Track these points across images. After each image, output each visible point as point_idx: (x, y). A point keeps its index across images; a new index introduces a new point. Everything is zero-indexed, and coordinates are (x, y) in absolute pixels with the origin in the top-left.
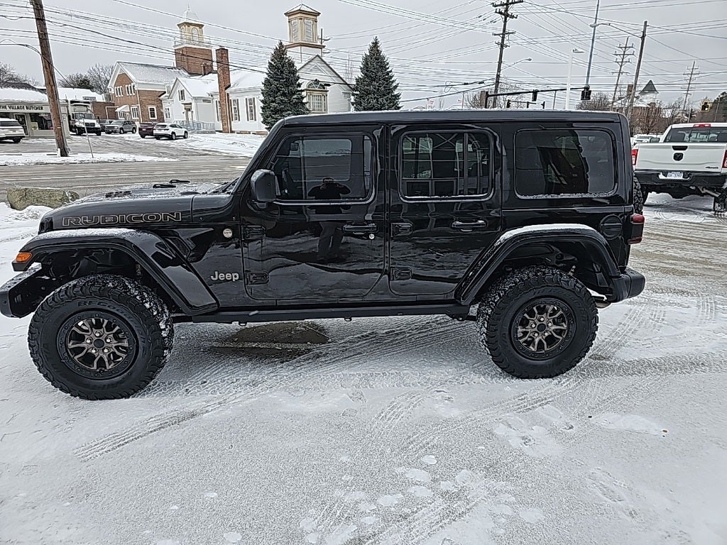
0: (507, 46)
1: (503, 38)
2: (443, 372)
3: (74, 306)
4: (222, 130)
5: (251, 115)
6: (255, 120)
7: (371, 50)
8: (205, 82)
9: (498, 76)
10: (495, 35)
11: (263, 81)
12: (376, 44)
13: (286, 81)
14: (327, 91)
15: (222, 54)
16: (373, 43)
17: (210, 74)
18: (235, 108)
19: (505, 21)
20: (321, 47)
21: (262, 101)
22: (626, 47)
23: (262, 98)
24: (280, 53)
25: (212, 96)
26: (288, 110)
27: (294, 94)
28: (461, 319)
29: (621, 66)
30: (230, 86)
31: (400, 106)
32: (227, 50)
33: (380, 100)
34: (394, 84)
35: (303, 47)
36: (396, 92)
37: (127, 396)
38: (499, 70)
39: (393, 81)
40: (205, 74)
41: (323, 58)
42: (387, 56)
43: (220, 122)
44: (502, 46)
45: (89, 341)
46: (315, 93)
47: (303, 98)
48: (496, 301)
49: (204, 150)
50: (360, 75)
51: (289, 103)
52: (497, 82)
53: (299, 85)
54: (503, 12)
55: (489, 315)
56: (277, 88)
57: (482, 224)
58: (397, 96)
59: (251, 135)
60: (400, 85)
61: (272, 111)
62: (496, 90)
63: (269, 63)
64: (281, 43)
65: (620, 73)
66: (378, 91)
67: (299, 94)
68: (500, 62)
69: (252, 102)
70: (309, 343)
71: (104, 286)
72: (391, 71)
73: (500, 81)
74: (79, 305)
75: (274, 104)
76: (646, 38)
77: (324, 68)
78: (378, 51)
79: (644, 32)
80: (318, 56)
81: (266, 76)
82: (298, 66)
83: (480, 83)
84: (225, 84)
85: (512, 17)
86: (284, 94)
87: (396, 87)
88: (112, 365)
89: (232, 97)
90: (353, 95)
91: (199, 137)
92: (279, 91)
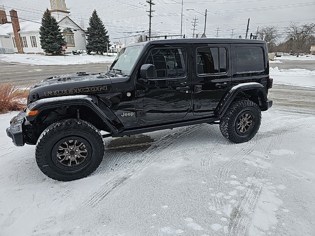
0: (152, 17)
1: (150, 13)
2: (210, 145)
3: (61, 135)
4: (17, 52)
5: (34, 45)
6: (37, 47)
7: (93, 15)
8: (5, 28)
9: (150, 29)
10: (147, 11)
11: (40, 28)
12: (95, 12)
13: (52, 28)
14: (73, 33)
15: (13, 13)
16: (94, 12)
17: (6, 24)
18: (24, 41)
19: (151, 6)
20: (69, 12)
21: (40, 38)
22: (195, 19)
23: (40, 36)
24: (47, 14)
25: (9, 34)
26: (55, 42)
27: (58, 34)
28: (212, 124)
29: (194, 27)
30: (20, 30)
31: (109, 41)
32: (16, 11)
33: (100, 38)
34: (106, 31)
35: (58, 12)
36: (107, 35)
37: (86, 177)
38: (150, 27)
39: (105, 30)
40: (3, 24)
41: (69, 17)
42: (101, 18)
43: (16, 48)
44: (150, 16)
45: (67, 152)
46: (67, 34)
47: (62, 36)
48: (231, 114)
49: (12, 62)
50: (89, 26)
51: (55, 39)
52: (150, 32)
53: (60, 30)
54: (149, 2)
55: (229, 120)
56: (48, 31)
57: (226, 84)
58: (108, 37)
59: (35, 54)
60: (108, 31)
61: (46, 42)
62: (150, 35)
63: (42, 19)
64: (48, 10)
65: (194, 29)
66: (98, 34)
67: (60, 34)
68: (150, 23)
69: (34, 38)
70: (147, 142)
71: (76, 124)
72: (103, 25)
73: (151, 31)
74: (64, 135)
75: (47, 39)
76: (207, 16)
77: (70, 22)
78: (96, 15)
79: (206, 13)
80: (67, 16)
81: (42, 25)
82: (58, 21)
83: (143, 32)
84: (17, 28)
85: (153, 4)
86: (52, 34)
87: (107, 32)
88: (78, 163)
89: (22, 36)
90: (87, 35)
91: (6, 56)
92: (49, 33)
